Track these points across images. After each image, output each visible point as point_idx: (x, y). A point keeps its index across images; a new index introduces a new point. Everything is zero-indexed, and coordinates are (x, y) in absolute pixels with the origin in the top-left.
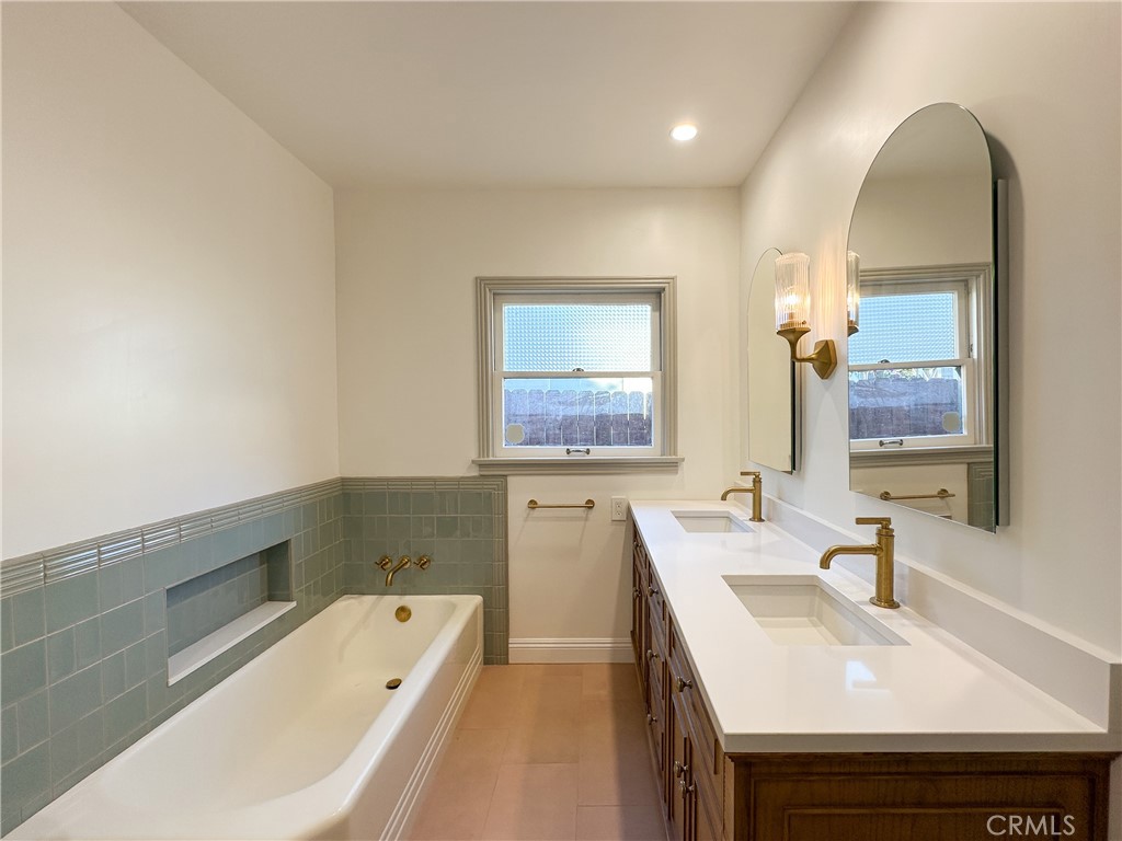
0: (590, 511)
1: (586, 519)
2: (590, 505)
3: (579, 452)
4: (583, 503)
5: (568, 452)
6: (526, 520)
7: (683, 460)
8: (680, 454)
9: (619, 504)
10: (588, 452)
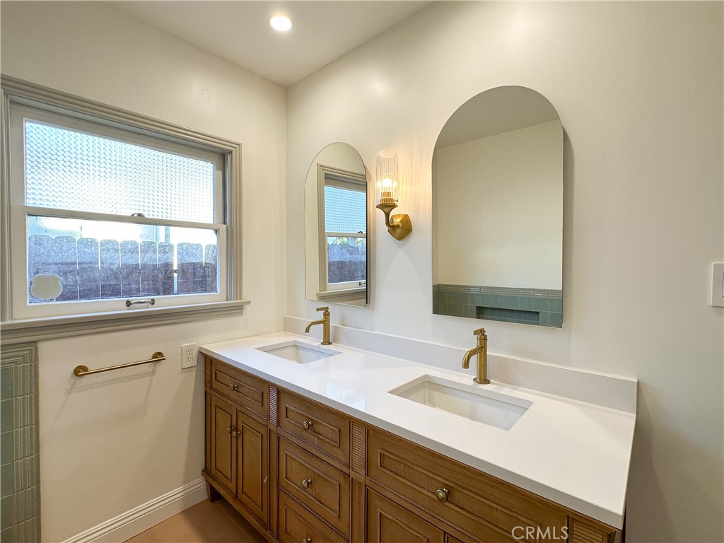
0: (158, 364)
1: (153, 373)
2: (158, 357)
3: (142, 303)
4: (149, 357)
5: (128, 304)
6: (69, 392)
7: (249, 303)
8: (245, 297)
9: (189, 351)
10: (153, 302)
